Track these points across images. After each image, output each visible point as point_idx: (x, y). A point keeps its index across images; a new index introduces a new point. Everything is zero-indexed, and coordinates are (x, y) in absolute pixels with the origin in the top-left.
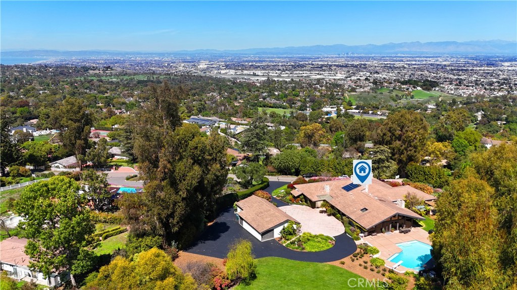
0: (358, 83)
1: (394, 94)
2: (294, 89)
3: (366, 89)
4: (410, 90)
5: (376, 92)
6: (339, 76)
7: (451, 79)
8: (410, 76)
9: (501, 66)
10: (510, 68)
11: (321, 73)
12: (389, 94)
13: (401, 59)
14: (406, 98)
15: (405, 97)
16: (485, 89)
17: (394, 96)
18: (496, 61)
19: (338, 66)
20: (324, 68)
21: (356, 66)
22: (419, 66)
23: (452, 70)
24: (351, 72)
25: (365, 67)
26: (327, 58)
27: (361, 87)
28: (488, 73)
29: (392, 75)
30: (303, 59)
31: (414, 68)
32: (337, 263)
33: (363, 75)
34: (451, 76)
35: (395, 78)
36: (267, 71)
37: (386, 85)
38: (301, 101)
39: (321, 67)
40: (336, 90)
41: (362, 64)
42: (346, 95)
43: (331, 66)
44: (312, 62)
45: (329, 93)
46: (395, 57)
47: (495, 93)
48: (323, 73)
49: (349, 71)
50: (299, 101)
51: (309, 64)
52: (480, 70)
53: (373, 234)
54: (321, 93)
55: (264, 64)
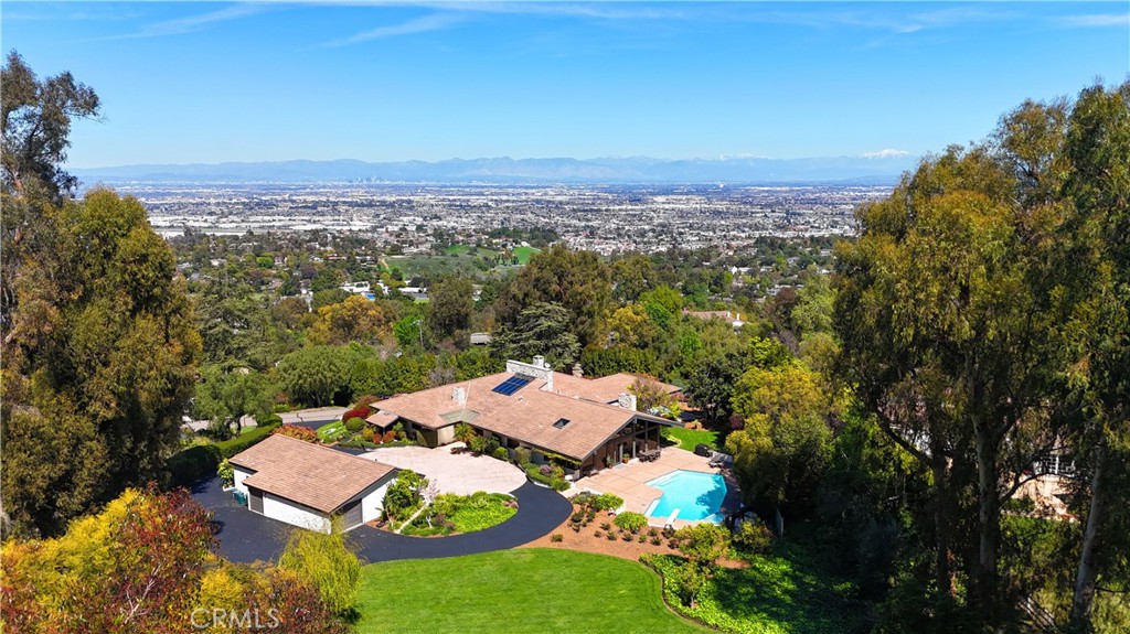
0: (404, 237)
1: (480, 255)
2: (258, 252)
3: (423, 248)
4: (509, 247)
5: (443, 254)
6: (357, 225)
7: (575, 227)
8: (503, 223)
9: (652, 203)
10: (667, 206)
11: (316, 218)
12: (469, 256)
13: (479, 190)
14: (504, 264)
15: (501, 261)
16: (635, 242)
17: (481, 259)
18: (643, 194)
19: (351, 204)
20: (320, 209)
21: (392, 205)
22: (514, 204)
23: (574, 210)
24: (382, 217)
25: (410, 206)
26: (324, 187)
27: (411, 244)
28: (635, 216)
29: (467, 222)
30: (268, 189)
31: (508, 207)
32: (544, 542)
33: (410, 221)
34: (575, 222)
35: (473, 227)
36: (182, 217)
37: (461, 238)
38: (280, 277)
39: (314, 207)
40: (358, 250)
41: (403, 201)
42: (383, 261)
43: (336, 204)
44: (291, 195)
45: (345, 258)
46: (468, 187)
47: (654, 248)
48: (321, 218)
49: (378, 216)
50: (275, 276)
51: (285, 201)
52: (620, 210)
53: (592, 472)
54: (327, 259)
55: (169, 200)
